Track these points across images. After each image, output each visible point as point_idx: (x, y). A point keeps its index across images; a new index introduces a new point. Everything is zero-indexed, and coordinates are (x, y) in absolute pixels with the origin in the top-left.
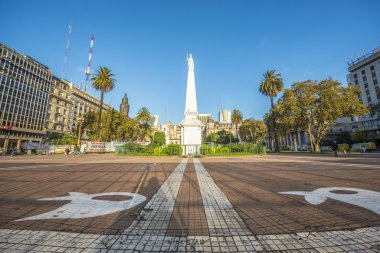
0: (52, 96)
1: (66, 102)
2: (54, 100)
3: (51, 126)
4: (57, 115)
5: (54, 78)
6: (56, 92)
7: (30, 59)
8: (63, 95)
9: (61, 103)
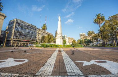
0: (37, 33)
1: (40, 34)
2: (37, 34)
3: (37, 40)
4: (38, 37)
5: (37, 28)
6: (38, 32)
7: (32, 25)
8: (40, 32)
9: (39, 34)
